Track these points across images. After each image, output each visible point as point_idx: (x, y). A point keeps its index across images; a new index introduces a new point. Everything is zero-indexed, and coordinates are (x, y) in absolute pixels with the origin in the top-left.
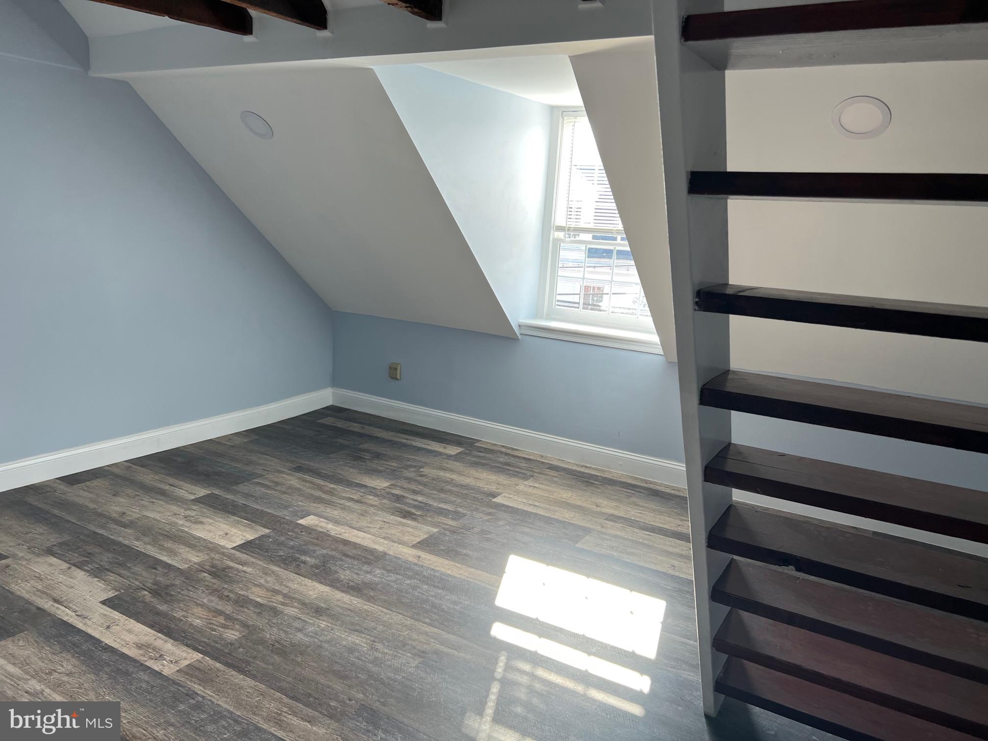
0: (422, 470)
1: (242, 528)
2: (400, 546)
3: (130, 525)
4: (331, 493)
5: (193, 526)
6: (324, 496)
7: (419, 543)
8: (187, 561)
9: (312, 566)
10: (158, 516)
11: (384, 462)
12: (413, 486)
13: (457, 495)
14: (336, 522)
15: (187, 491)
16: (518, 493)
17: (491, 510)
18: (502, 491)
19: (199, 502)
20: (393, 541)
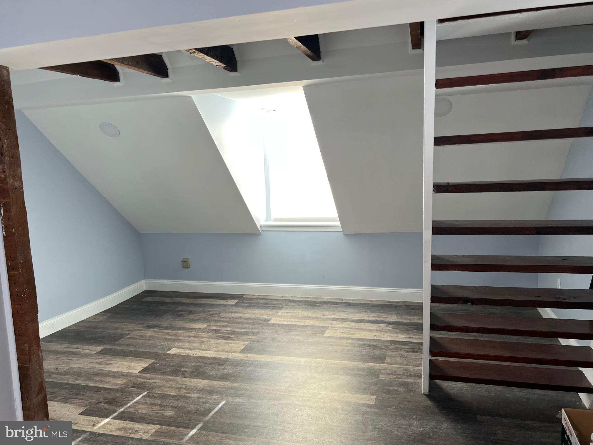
0: (221, 315)
1: (137, 362)
2: (233, 353)
3: (65, 373)
4: (176, 335)
5: (106, 366)
6: (173, 337)
7: (242, 350)
8: (116, 384)
9: (191, 372)
10: (80, 366)
11: (196, 315)
12: (221, 324)
13: (248, 323)
14: (189, 349)
15: (88, 350)
16: (280, 317)
17: (271, 328)
18: (271, 317)
19: (100, 354)
20: (228, 352)
